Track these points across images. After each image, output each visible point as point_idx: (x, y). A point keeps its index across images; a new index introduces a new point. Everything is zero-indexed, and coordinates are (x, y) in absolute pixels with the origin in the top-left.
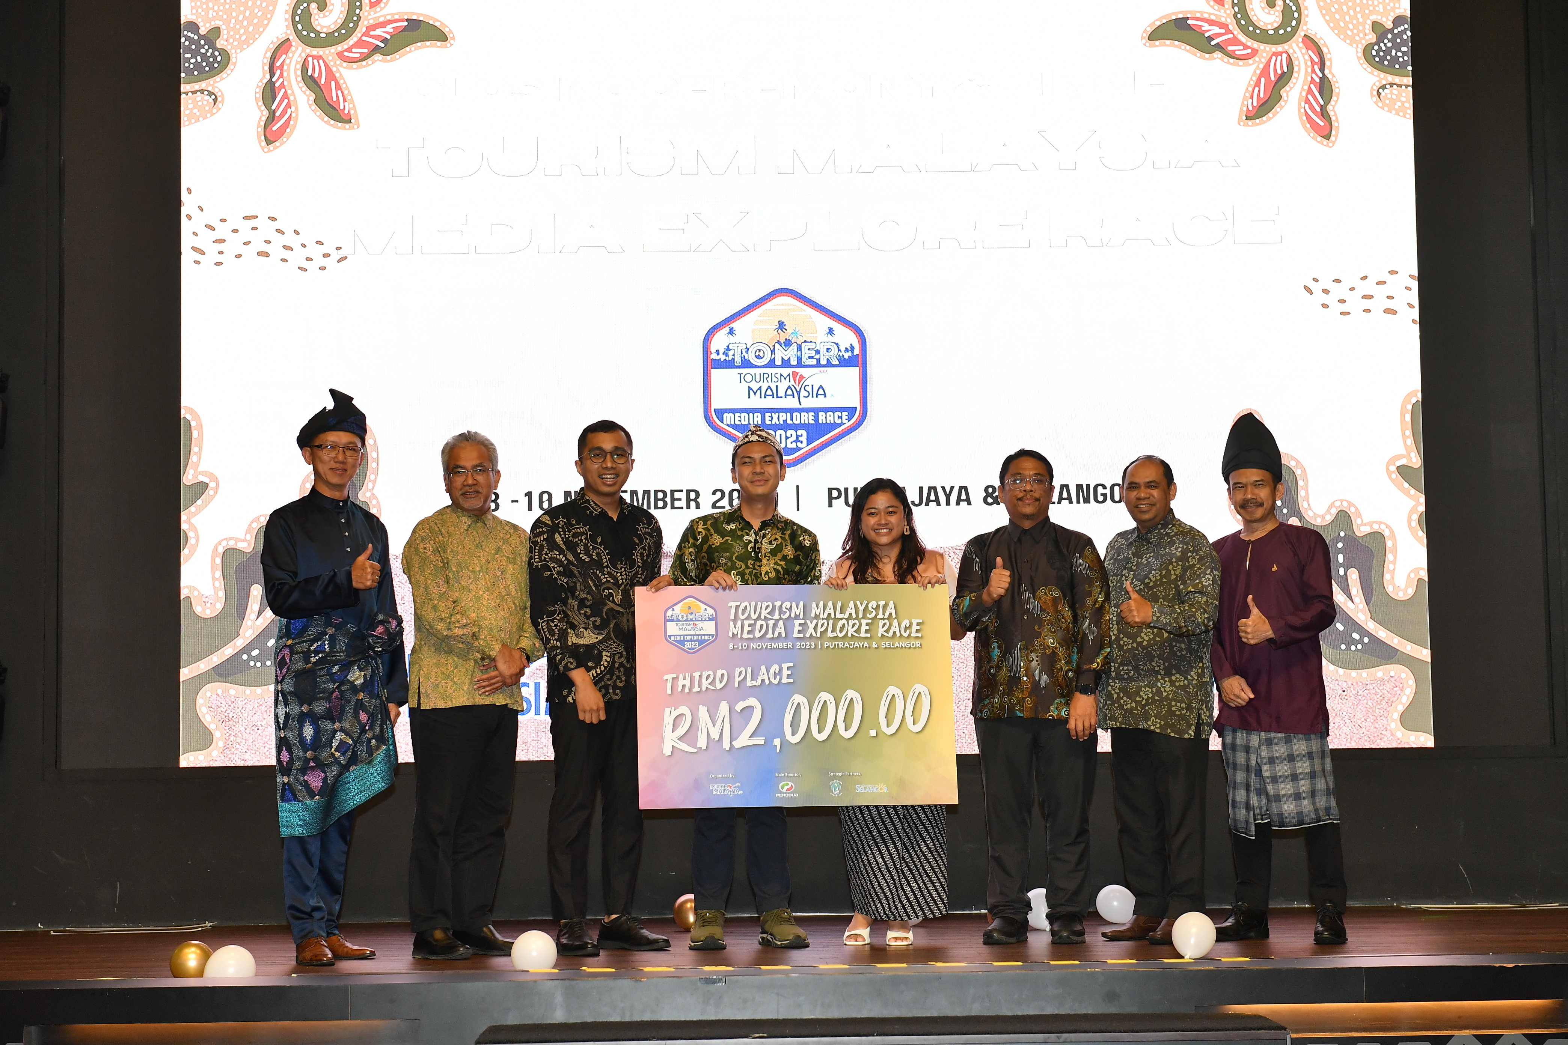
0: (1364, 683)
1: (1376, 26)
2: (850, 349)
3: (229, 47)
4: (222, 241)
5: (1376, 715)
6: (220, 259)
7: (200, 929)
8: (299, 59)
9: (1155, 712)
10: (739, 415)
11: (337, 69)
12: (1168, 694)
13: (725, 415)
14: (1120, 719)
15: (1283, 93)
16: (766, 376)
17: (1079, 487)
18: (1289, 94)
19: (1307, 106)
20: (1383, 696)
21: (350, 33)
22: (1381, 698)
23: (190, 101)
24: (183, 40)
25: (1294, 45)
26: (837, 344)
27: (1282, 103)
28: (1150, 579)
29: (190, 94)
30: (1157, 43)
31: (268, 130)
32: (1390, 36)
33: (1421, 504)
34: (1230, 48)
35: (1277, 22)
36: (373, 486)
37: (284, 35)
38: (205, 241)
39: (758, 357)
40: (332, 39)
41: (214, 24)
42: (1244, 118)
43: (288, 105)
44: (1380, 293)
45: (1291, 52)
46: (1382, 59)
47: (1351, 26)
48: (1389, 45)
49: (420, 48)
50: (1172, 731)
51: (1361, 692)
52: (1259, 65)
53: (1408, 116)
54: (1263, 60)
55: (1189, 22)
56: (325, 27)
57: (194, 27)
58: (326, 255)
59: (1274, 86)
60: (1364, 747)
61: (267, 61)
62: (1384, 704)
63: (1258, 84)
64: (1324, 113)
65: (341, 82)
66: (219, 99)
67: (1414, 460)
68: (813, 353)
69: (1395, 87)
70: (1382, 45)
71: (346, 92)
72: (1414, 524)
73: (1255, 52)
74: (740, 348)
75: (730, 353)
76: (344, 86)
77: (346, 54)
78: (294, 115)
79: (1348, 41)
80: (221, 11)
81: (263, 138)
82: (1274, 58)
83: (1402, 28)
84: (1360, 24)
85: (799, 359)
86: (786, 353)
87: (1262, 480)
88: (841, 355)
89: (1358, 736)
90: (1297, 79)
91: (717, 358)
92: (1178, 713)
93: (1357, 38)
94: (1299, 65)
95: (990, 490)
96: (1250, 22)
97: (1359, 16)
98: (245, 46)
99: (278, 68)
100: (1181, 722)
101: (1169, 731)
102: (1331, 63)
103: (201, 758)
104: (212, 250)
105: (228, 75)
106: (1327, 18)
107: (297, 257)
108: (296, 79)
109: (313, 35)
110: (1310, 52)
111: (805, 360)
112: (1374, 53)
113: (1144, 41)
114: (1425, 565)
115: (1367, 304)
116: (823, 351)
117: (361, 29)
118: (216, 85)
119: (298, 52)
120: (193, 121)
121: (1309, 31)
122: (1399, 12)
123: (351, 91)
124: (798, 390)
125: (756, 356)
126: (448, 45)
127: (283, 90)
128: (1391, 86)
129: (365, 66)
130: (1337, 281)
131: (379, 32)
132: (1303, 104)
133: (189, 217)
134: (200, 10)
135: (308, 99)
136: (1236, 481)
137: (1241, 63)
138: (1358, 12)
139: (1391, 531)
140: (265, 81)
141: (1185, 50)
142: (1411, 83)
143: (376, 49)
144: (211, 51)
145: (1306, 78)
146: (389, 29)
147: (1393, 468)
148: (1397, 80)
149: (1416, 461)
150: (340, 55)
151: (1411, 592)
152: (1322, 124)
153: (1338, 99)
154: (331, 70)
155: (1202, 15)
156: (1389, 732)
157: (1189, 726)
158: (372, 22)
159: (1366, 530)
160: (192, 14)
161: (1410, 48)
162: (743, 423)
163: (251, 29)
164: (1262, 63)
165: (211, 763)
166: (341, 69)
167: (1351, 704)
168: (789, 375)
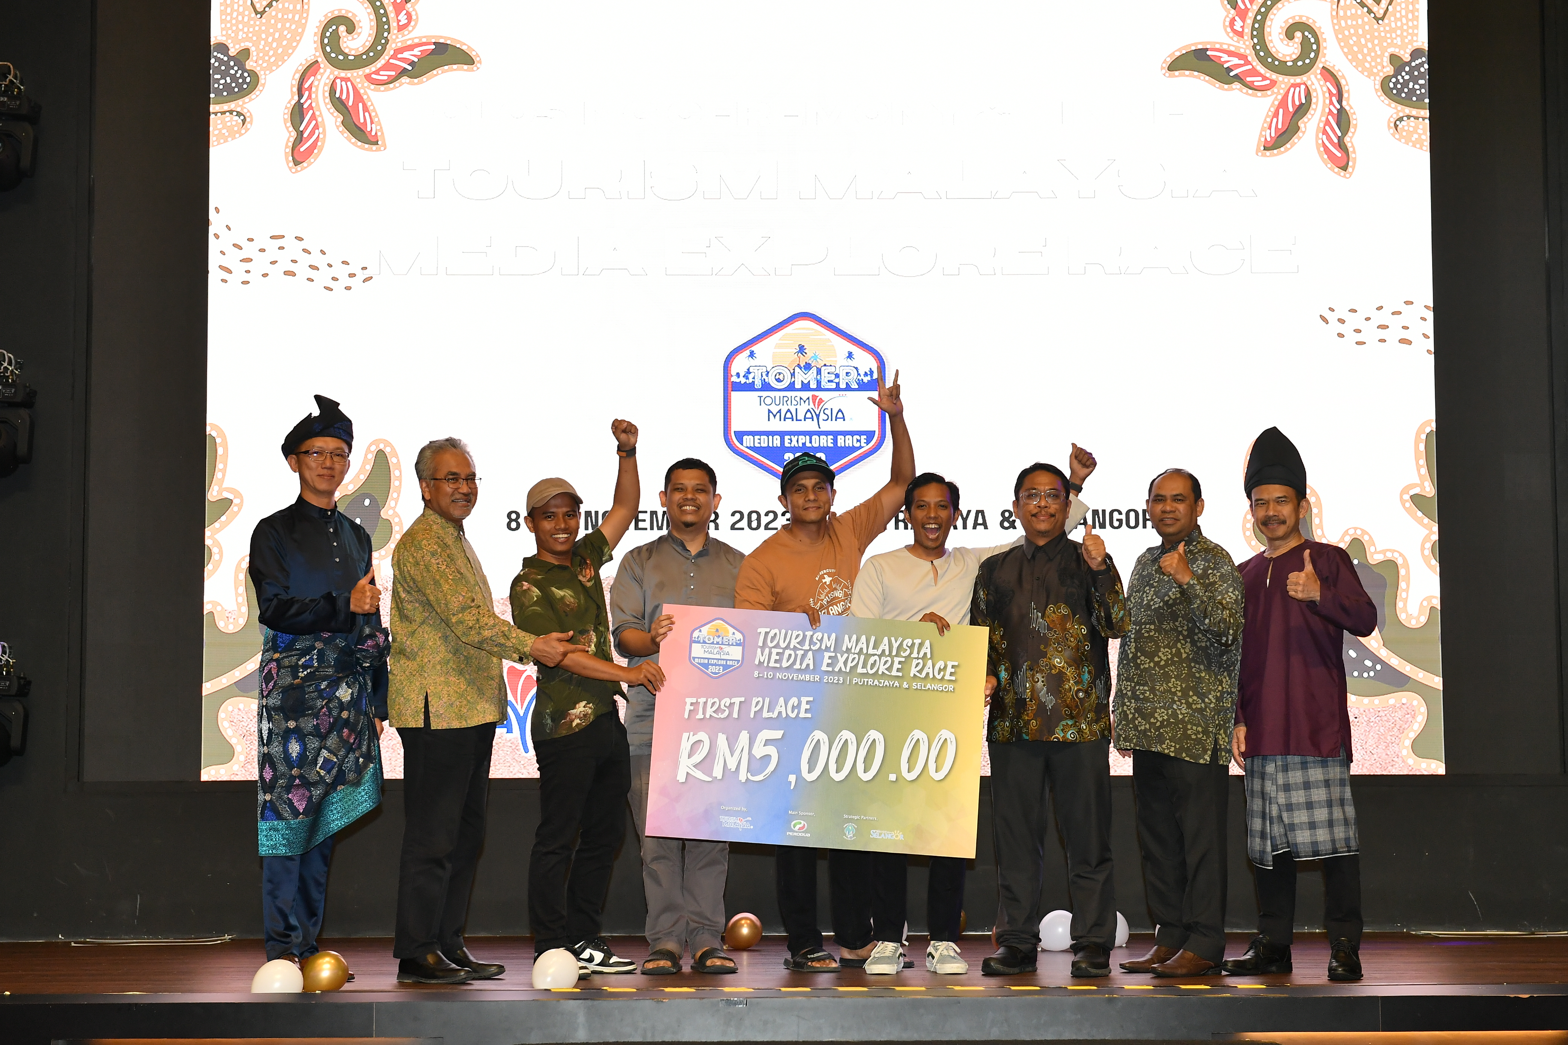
0: (1376, 709)
1: (1394, 59)
2: (869, 373)
3: (258, 68)
4: (249, 260)
5: (1388, 741)
6: (246, 277)
7: (219, 942)
8: (327, 81)
9: (1170, 735)
10: (759, 437)
11: (365, 91)
12: (1184, 717)
13: (745, 437)
14: (1135, 740)
15: (1301, 124)
16: (786, 399)
17: (1095, 513)
18: (1307, 125)
19: (1324, 137)
20: (1395, 723)
21: (378, 55)
22: (1393, 725)
23: (219, 122)
24: (213, 61)
25: (1312, 77)
26: (856, 368)
27: (1300, 134)
28: (1169, 596)
29: (219, 114)
30: (1177, 73)
31: (295, 151)
32: (1407, 69)
33: (1434, 533)
34: (1249, 79)
35: (1296, 54)
36: (396, 504)
37: (313, 57)
38: (232, 259)
39: (779, 380)
40: (359, 62)
41: (244, 45)
42: (1262, 148)
43: (316, 127)
44: (1395, 323)
45: (1309, 83)
46: (1400, 91)
47: (1369, 59)
48: (1407, 77)
49: (447, 71)
50: (1187, 756)
51: (1373, 719)
52: (1277, 96)
53: (1424, 148)
54: (1282, 91)
55: (1208, 53)
56: (353, 49)
57: (223, 48)
58: (352, 275)
59: (1292, 117)
60: (1376, 774)
61: (295, 83)
62: (1395, 731)
63: (1276, 114)
64: (1341, 145)
65: (369, 104)
66: (248, 120)
67: (1428, 489)
68: (832, 377)
69: (1412, 119)
70: (1399, 77)
71: (373, 114)
72: (1428, 552)
73: (1273, 83)
74: (760, 371)
75: (751, 376)
76: (372, 108)
77: (373, 76)
78: (321, 136)
79: (1366, 74)
80: (251, 32)
81: (291, 158)
82: (1292, 90)
83: (1420, 61)
84: (1378, 56)
85: (819, 383)
86: (806, 376)
87: (1285, 497)
88: (860, 379)
89: (1370, 763)
90: (1315, 110)
91: (738, 380)
92: (1193, 737)
93: (1375, 70)
94: (1317, 97)
95: (1007, 514)
96: (1268, 53)
97: (1377, 48)
98: (274, 68)
99: (307, 89)
100: (1197, 747)
101: (1184, 755)
102: (1349, 95)
103: (222, 771)
104: (239, 269)
105: (257, 96)
106: (1346, 50)
107: (323, 277)
108: (324, 100)
109: (341, 57)
110: (1328, 84)
111: (824, 384)
112: (1391, 85)
113: (1164, 71)
114: (1438, 594)
115: (1382, 334)
116: (842, 375)
117: (390, 52)
118: (245, 106)
119: (327, 74)
120: (222, 141)
121: (1328, 63)
122: (1417, 45)
123: (378, 113)
124: (817, 413)
125: (776, 379)
126: (475, 68)
127: (311, 112)
128: (1409, 119)
129: (392, 89)
130: (1353, 311)
131: (406, 55)
132: (1320, 135)
133: (217, 236)
134: (230, 32)
135: (336, 121)
136: (1258, 497)
137: (1259, 94)
138: (1377, 45)
139: (1405, 559)
140: (293, 102)
141: (1204, 80)
142: (1428, 115)
143: (404, 72)
144: (240, 72)
145: (1323, 110)
146: (417, 52)
147: (1407, 497)
148: (1414, 112)
149: (1430, 490)
150: (368, 77)
151: (1423, 619)
152: (1339, 155)
153: (1355, 130)
154: (359, 92)
155: (1221, 46)
156: (1400, 759)
157: (1205, 751)
158: (399, 45)
159: (1379, 558)
160: (223, 36)
161: (1427, 81)
162: (763, 445)
163: (280, 50)
164: (1280, 94)
165: (233, 776)
166: (369, 91)
167: (1363, 730)
168: (808, 398)
